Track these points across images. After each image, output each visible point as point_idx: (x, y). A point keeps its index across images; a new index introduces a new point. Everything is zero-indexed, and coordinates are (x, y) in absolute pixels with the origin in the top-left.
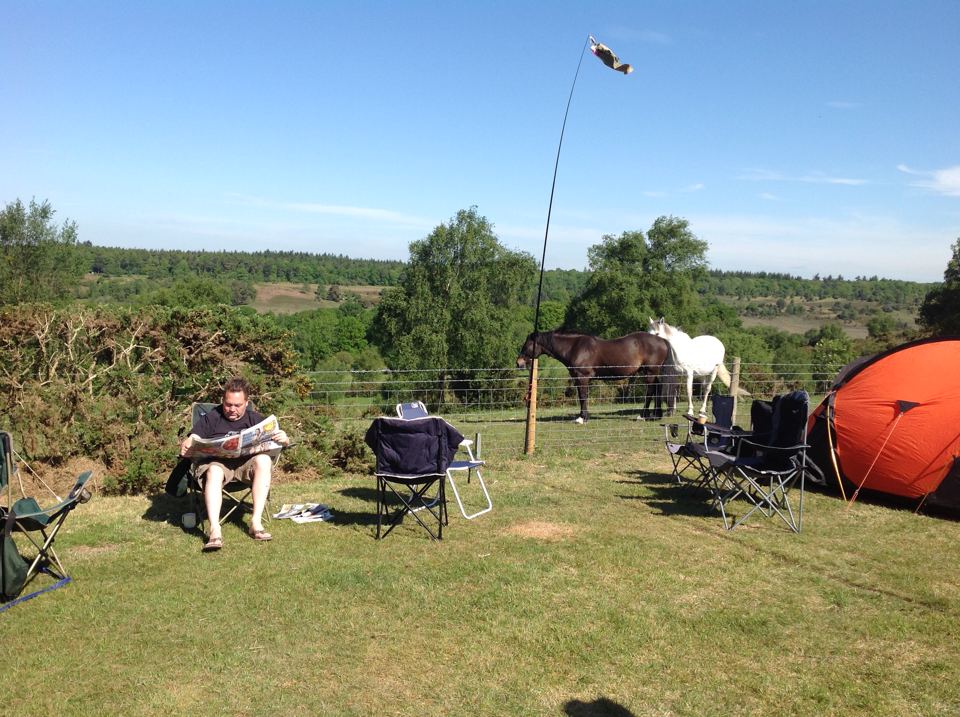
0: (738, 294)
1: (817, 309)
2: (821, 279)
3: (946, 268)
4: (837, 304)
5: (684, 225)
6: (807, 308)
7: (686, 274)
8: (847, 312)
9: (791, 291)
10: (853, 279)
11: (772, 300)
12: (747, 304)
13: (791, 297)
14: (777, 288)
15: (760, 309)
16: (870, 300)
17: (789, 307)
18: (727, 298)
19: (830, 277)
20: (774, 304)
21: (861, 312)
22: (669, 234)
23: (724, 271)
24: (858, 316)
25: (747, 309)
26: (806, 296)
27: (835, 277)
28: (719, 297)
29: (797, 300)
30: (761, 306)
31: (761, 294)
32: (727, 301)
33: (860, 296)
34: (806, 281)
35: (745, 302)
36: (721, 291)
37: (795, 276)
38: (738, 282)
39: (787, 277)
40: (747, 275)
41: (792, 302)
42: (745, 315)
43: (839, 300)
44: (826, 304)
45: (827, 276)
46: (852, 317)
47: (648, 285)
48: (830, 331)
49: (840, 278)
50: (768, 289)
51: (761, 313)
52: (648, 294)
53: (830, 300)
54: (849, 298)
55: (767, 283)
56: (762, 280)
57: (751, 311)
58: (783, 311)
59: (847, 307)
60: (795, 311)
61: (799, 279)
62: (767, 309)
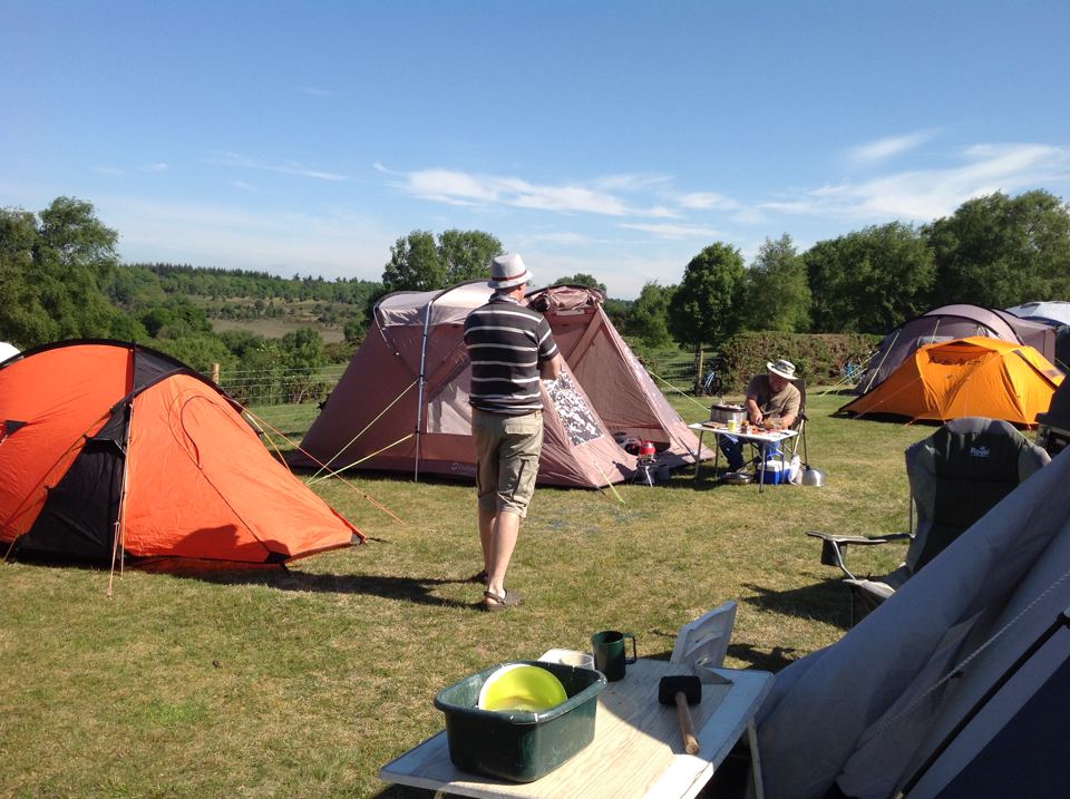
0: (212, 294)
1: (298, 312)
2: (301, 280)
3: (384, 271)
4: (318, 305)
5: (86, 208)
6: (288, 311)
7: (91, 267)
8: (328, 315)
9: (270, 291)
10: (333, 281)
11: (249, 301)
12: (222, 306)
13: (271, 298)
14: (255, 288)
15: (237, 311)
16: (350, 303)
17: (268, 309)
18: (200, 298)
19: (310, 278)
20: (252, 305)
21: (342, 315)
22: (68, 220)
23: (194, 267)
24: (339, 319)
25: (222, 310)
26: (286, 298)
27: (315, 278)
28: (190, 297)
29: (276, 301)
30: (238, 307)
31: (237, 295)
32: (199, 302)
33: (341, 298)
34: (286, 281)
35: (220, 303)
36: (192, 290)
37: (274, 275)
38: (211, 280)
39: (265, 276)
40: (221, 272)
41: (271, 303)
42: (221, 318)
43: (320, 302)
44: (307, 307)
45: (307, 277)
46: (333, 320)
47: (39, 279)
48: (306, 334)
49: (320, 279)
50: (245, 289)
51: (238, 316)
52: (37, 290)
53: (310, 302)
54: (330, 300)
55: (244, 283)
56: (237, 278)
57: (227, 313)
58: (262, 313)
59: (328, 309)
60: (275, 313)
61: (278, 278)
62: (245, 310)
